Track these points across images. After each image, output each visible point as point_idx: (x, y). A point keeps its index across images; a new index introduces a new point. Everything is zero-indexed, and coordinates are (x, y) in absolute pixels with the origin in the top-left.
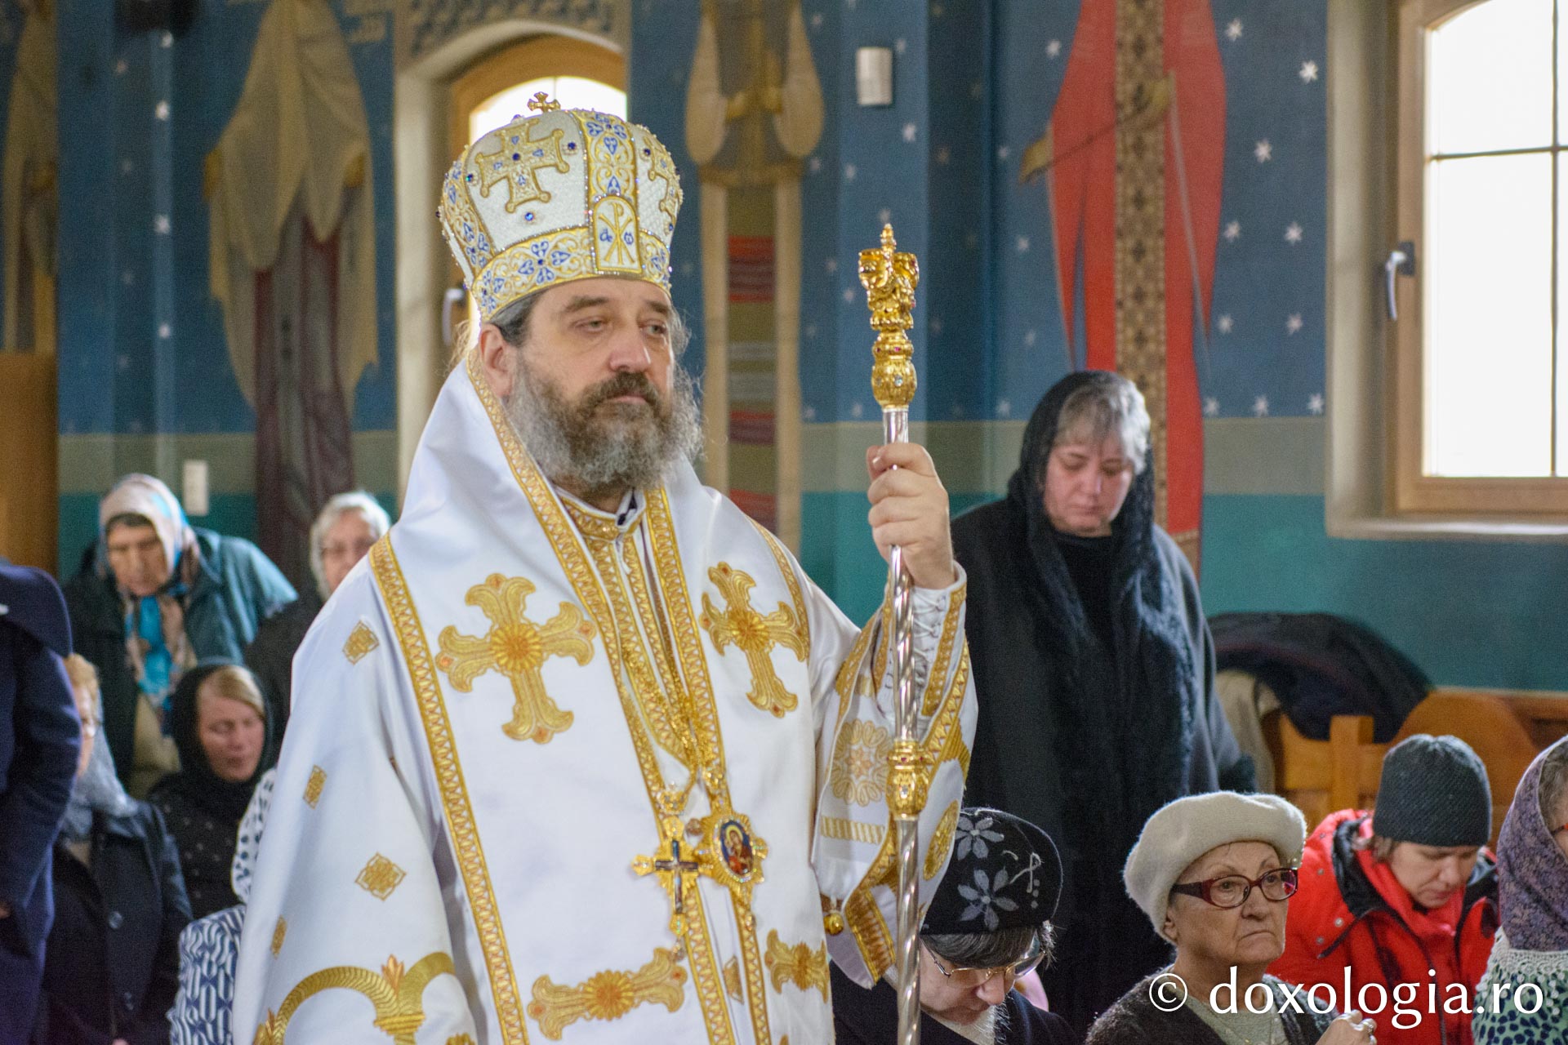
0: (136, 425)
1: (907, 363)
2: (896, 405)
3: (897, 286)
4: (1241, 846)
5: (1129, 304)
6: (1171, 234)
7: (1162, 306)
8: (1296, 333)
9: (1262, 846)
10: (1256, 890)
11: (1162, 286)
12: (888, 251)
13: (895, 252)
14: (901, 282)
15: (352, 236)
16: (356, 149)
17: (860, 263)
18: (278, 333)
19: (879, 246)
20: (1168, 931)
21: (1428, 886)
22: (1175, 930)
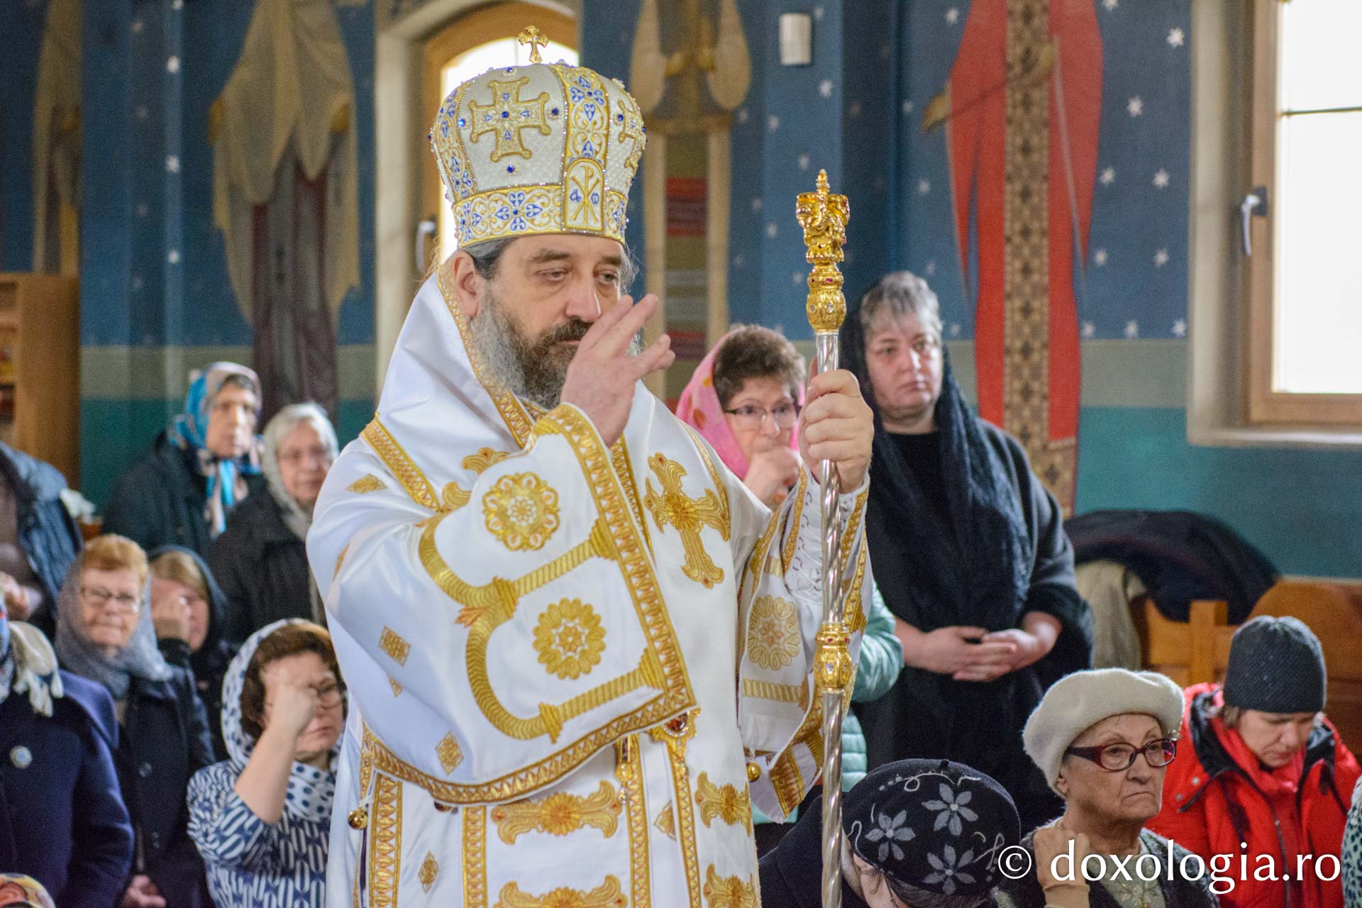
0: (148, 339)
1: (838, 292)
2: (827, 329)
3: (830, 224)
4: (1130, 718)
5: (1017, 239)
6: (1054, 179)
7: (1045, 242)
8: (1163, 267)
9: (1146, 718)
10: (1140, 757)
11: (1045, 224)
12: (822, 194)
13: (829, 193)
14: (833, 221)
15: (338, 175)
16: (341, 100)
17: (797, 205)
18: (273, 261)
19: (814, 189)
20: (1060, 786)
21: (1271, 748)
22: (1066, 786)
